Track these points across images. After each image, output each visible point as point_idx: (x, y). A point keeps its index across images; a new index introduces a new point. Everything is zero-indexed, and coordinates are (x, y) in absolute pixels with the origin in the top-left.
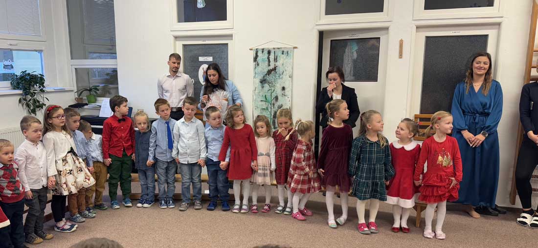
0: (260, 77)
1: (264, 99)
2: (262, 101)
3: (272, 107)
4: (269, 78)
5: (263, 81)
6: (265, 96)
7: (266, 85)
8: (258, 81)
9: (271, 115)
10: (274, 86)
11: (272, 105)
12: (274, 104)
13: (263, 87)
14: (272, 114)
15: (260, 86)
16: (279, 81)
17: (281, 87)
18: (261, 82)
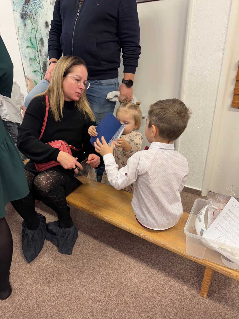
0: (19, 10)
1: (30, 45)
2: (28, 47)
3: (40, 56)
4: (29, 9)
5: (24, 16)
6: (30, 38)
7: (28, 21)
8: (18, 16)
9: (40, 67)
10: (36, 21)
11: (39, 53)
12: (40, 51)
13: (25, 25)
14: (42, 67)
15: (22, 25)
16: (40, 11)
17: (44, 22)
18: (22, 17)
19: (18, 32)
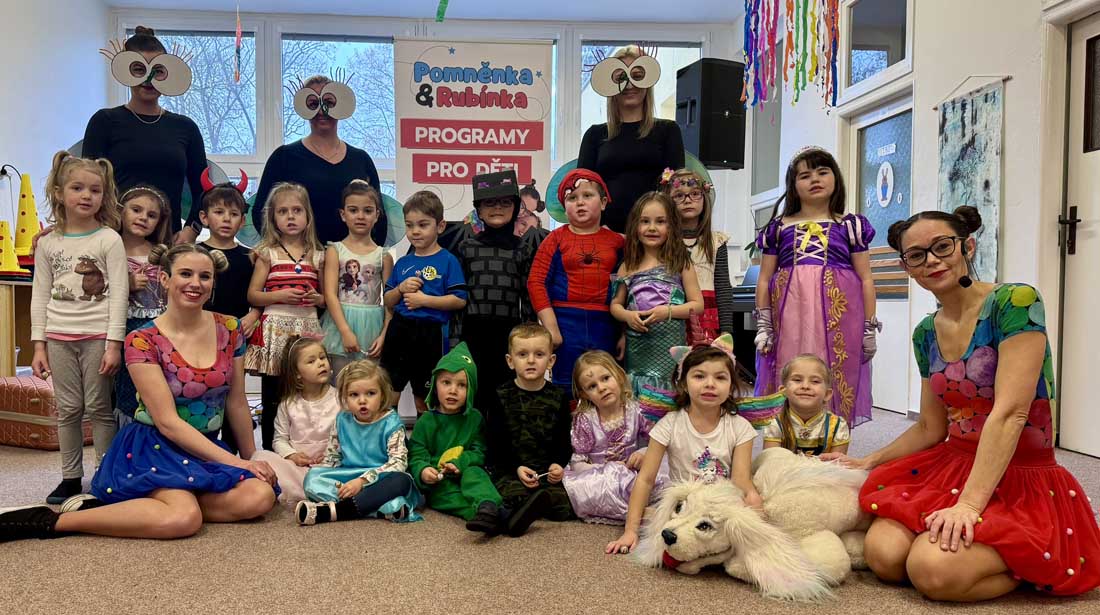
0: (948, 168)
4: (965, 166)
5: (955, 176)
7: (959, 184)
8: (945, 176)
10: (972, 182)
13: (953, 190)
15: (948, 189)
16: (980, 167)
17: (984, 181)
18: (951, 179)
19: (941, 201)
